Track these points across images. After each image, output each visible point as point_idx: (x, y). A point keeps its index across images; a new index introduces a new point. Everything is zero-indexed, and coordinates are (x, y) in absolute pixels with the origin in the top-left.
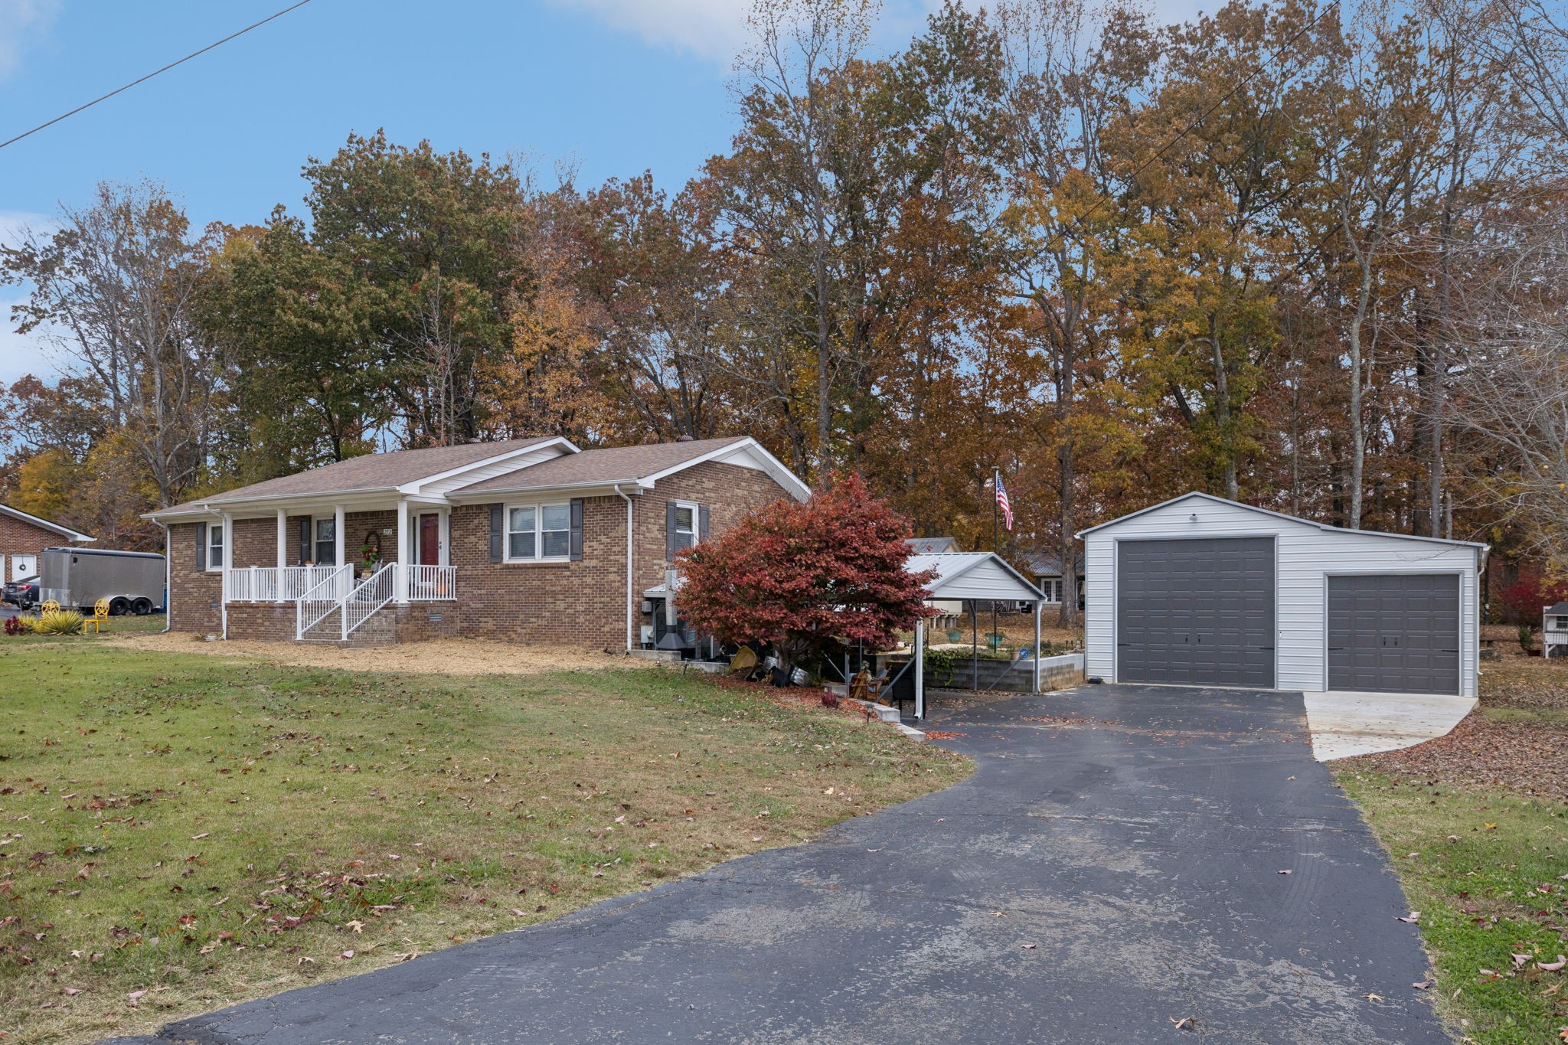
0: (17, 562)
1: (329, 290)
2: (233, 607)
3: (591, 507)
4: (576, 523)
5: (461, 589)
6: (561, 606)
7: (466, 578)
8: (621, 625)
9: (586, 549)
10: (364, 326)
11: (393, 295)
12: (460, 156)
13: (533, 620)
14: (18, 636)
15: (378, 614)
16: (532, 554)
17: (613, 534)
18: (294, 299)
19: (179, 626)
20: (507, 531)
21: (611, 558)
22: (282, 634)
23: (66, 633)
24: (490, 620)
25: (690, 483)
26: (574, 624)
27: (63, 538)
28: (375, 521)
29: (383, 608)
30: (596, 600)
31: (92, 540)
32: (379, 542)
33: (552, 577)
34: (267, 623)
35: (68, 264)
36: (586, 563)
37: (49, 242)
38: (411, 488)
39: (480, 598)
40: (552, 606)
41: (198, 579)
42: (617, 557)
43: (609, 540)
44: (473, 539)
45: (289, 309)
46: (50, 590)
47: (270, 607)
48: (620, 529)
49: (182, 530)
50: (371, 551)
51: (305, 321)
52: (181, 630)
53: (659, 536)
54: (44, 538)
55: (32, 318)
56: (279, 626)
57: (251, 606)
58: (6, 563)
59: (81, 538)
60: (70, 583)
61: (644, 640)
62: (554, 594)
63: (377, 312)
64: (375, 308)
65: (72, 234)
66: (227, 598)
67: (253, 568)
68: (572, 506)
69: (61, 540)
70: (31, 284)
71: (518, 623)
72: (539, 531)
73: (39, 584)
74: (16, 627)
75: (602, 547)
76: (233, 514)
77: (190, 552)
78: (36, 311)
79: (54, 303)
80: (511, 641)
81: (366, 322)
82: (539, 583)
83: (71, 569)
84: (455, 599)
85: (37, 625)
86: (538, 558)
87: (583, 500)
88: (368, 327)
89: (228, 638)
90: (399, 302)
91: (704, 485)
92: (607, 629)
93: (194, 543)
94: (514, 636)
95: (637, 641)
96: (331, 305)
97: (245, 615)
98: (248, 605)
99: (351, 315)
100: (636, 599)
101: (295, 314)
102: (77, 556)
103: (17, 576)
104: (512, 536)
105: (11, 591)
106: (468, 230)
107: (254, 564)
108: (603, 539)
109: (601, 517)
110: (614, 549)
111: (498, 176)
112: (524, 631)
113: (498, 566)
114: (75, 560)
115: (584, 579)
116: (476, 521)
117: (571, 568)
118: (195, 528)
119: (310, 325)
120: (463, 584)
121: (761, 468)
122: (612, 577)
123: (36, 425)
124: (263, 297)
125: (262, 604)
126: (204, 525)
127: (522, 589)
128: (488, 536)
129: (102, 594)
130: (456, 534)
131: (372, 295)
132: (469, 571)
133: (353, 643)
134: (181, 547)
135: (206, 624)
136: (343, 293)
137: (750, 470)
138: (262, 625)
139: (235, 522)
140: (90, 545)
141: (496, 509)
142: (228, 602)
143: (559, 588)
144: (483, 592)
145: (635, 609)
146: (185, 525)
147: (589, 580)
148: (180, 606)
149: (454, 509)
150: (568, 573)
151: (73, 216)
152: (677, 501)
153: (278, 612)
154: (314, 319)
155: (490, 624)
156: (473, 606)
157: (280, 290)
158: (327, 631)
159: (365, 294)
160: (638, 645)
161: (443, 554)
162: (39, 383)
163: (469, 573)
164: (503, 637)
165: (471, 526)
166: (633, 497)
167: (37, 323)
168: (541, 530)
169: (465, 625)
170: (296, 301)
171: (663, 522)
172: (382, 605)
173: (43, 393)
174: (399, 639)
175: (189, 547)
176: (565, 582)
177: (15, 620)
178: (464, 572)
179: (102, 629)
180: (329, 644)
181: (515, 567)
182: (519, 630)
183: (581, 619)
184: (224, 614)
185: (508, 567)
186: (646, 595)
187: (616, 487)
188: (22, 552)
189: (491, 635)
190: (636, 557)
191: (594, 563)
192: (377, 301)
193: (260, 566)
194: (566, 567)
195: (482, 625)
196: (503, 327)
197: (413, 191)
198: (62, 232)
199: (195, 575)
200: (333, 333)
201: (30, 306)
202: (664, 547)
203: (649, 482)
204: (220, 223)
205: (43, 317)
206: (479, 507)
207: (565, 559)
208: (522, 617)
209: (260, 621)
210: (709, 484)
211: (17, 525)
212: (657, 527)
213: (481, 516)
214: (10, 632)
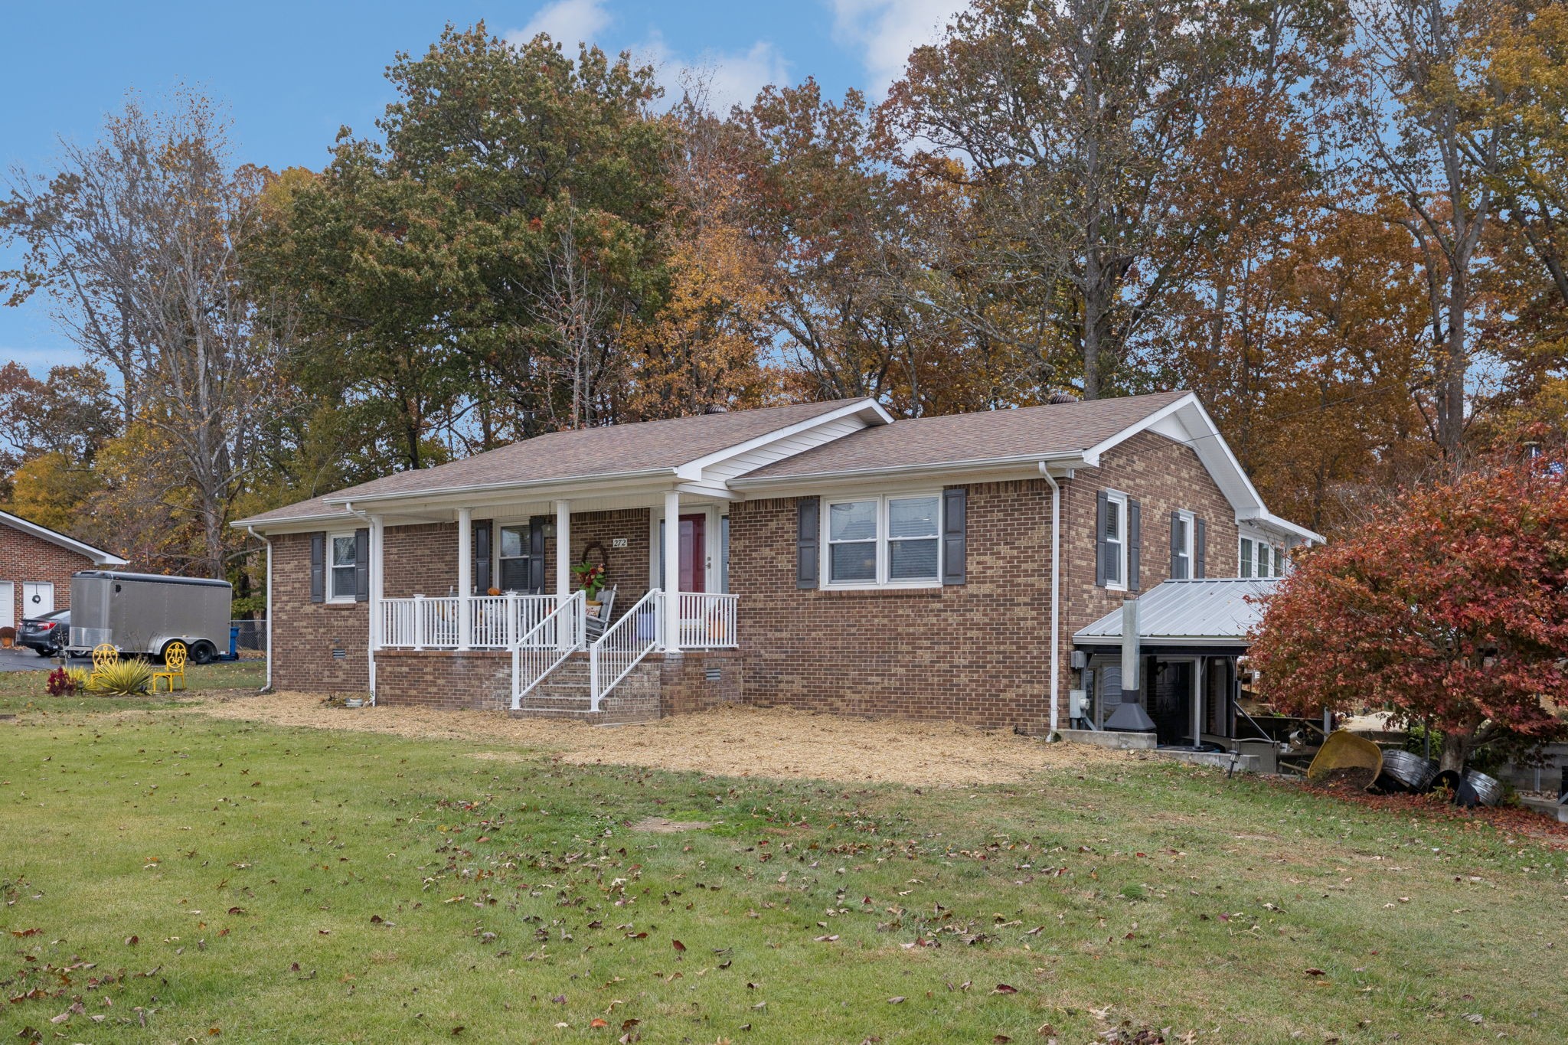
0: (29, 591)
1: (423, 227)
2: (384, 656)
3: (981, 499)
4: (954, 524)
5: (746, 631)
6: (926, 657)
7: (755, 613)
8: (1037, 689)
9: (972, 567)
10: (471, 274)
11: (508, 230)
12: (594, 53)
13: (875, 679)
14: (66, 699)
15: (637, 668)
16: (871, 574)
17: (1023, 543)
18: (377, 242)
19: (285, 682)
20: (825, 540)
21: (1021, 580)
22: (467, 698)
23: (131, 693)
24: (797, 678)
25: (1121, 462)
26: (948, 686)
27: (85, 559)
28: (598, 527)
29: (644, 660)
30: (989, 648)
31: (124, 562)
32: (606, 558)
33: (909, 611)
34: (441, 682)
35: (67, 217)
36: (972, 589)
37: (42, 189)
38: (690, 471)
39: (779, 645)
40: (908, 658)
41: (315, 615)
42: (1030, 580)
43: (1015, 552)
44: (766, 552)
45: (371, 253)
46: (84, 630)
47: (448, 657)
48: (1036, 536)
49: (289, 543)
50: (594, 572)
51: (391, 268)
52: (288, 688)
53: (1090, 546)
54: (63, 560)
55: (25, 286)
56: (461, 686)
57: (416, 656)
58: (16, 592)
59: (110, 559)
60: (112, 619)
61: (1075, 713)
62: (912, 639)
63: (487, 254)
64: (485, 249)
65: (74, 178)
66: (376, 643)
67: (419, 598)
68: (946, 499)
69: (84, 563)
70: (23, 245)
71: (847, 684)
72: (882, 539)
73: (68, 622)
74: (62, 684)
75: (1001, 562)
76: (384, 517)
77: (301, 575)
78: (30, 278)
79: (50, 265)
80: (834, 711)
81: (474, 269)
82: (886, 621)
83: (113, 600)
84: (736, 645)
85: (89, 681)
86: (882, 581)
87: (967, 488)
88: (476, 275)
89: (377, 703)
90: (515, 242)
91: (1136, 467)
92: (1010, 694)
93: (307, 562)
94: (839, 704)
95: (1064, 715)
96: (426, 246)
97: (405, 669)
98: (408, 654)
99: (455, 258)
100: (1065, 647)
101: (379, 259)
102: (120, 583)
103: (31, 612)
104: (832, 546)
105: (30, 630)
106: (604, 146)
107: (419, 592)
108: (1004, 550)
109: (1001, 515)
110: (1024, 566)
111: (638, 80)
112: (857, 697)
113: (812, 595)
114: (118, 589)
115: (968, 615)
116: (773, 525)
117: (945, 597)
118: (311, 540)
119: (402, 272)
120: (750, 622)
121: (1191, 444)
122: (1019, 612)
123: (21, 424)
124: (331, 239)
125: (433, 653)
126: (323, 535)
127: (853, 630)
128: (793, 548)
129: (154, 634)
130: (740, 545)
131: (481, 232)
132: (760, 600)
133: (608, 714)
134: (288, 567)
135: (326, 680)
136: (441, 231)
137: (1179, 444)
138: (434, 683)
139: (387, 530)
140: (120, 568)
141: (807, 506)
142: (378, 649)
143: (922, 629)
144: (784, 634)
145: (1064, 662)
146: (295, 537)
147: (977, 616)
148: (286, 653)
149: (734, 506)
150: (940, 606)
151: (76, 154)
152: (1108, 490)
153: (459, 666)
154: (405, 266)
155: (798, 685)
156: (767, 656)
157: (359, 230)
158: (556, 697)
159: (471, 232)
160: (1067, 721)
161: (713, 576)
162: (25, 372)
163: (760, 605)
164: (820, 706)
165: (763, 533)
166: (1062, 481)
167: (31, 292)
168: (887, 538)
169: (753, 685)
170: (380, 244)
171: (1093, 523)
172: (643, 654)
173: (29, 385)
174: (666, 709)
175: (300, 568)
176: (934, 620)
177: (61, 675)
178: (751, 605)
179: (178, 686)
180: (570, 716)
181: (841, 596)
182: (849, 695)
183: (963, 678)
184: (372, 666)
185: (829, 595)
186: (1076, 641)
187: (1042, 465)
188: (35, 579)
189: (799, 702)
190: (1066, 579)
191: (986, 588)
192: (486, 241)
193: (428, 595)
194: (935, 595)
195: (782, 686)
196: (656, 273)
197: (538, 91)
198: (62, 176)
199: (309, 609)
200: (428, 284)
201: (22, 270)
202: (1094, 564)
203: (1092, 458)
204: (252, 166)
205: (38, 284)
206: (778, 502)
207: (935, 583)
208: (853, 674)
209: (429, 678)
210: (1139, 466)
211: (30, 543)
212: (1087, 531)
213: (782, 516)
214: (55, 691)
